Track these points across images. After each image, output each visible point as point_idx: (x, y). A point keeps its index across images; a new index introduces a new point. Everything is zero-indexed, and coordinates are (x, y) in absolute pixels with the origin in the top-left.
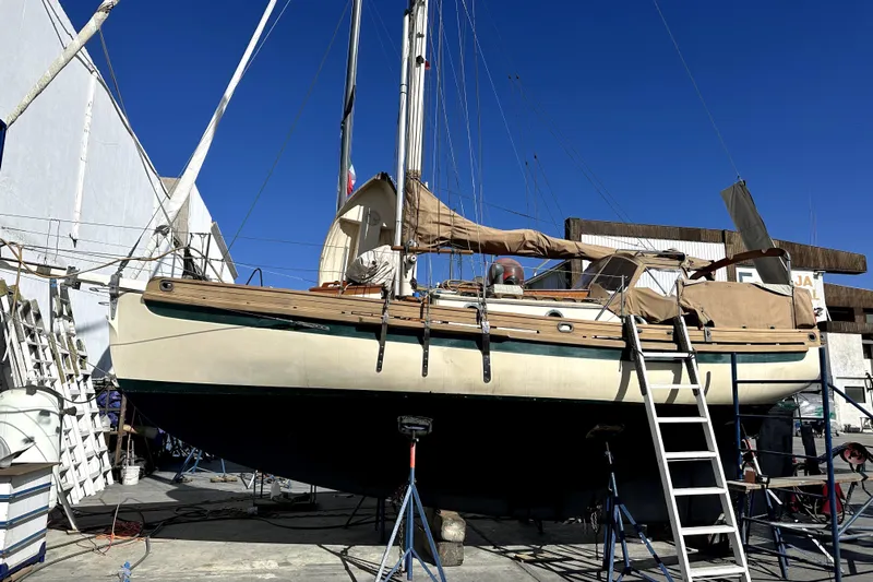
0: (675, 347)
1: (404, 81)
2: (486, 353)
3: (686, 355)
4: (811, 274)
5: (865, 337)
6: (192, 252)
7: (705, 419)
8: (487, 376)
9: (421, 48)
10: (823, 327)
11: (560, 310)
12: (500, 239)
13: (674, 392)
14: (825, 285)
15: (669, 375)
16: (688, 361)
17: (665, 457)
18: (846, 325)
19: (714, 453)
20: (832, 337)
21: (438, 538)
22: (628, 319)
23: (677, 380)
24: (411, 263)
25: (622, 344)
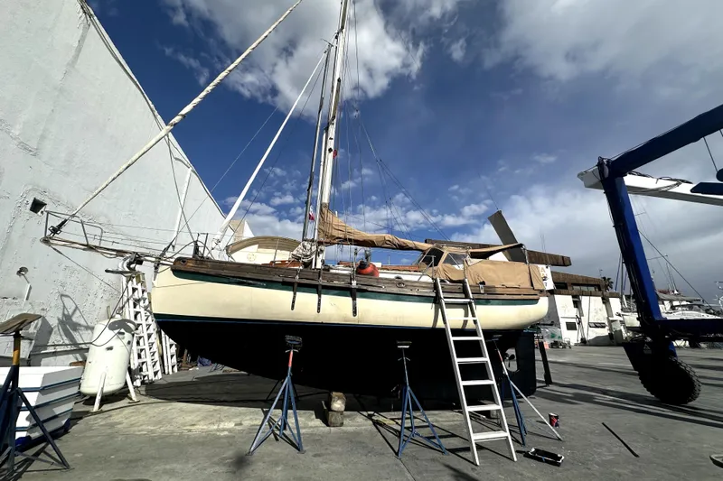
0: (463, 296)
1: (323, 160)
2: (354, 299)
3: (468, 300)
4: (544, 266)
5: (573, 297)
6: (199, 243)
7: (481, 338)
8: (355, 313)
9: (331, 144)
10: (551, 292)
11: (402, 276)
12: (371, 239)
13: (466, 322)
14: (552, 272)
15: (461, 311)
16: (470, 303)
17: (457, 361)
18: (563, 291)
19: (486, 359)
20: (557, 297)
21: (330, 409)
22: (436, 280)
23: (466, 315)
24: (322, 251)
25: (434, 295)
